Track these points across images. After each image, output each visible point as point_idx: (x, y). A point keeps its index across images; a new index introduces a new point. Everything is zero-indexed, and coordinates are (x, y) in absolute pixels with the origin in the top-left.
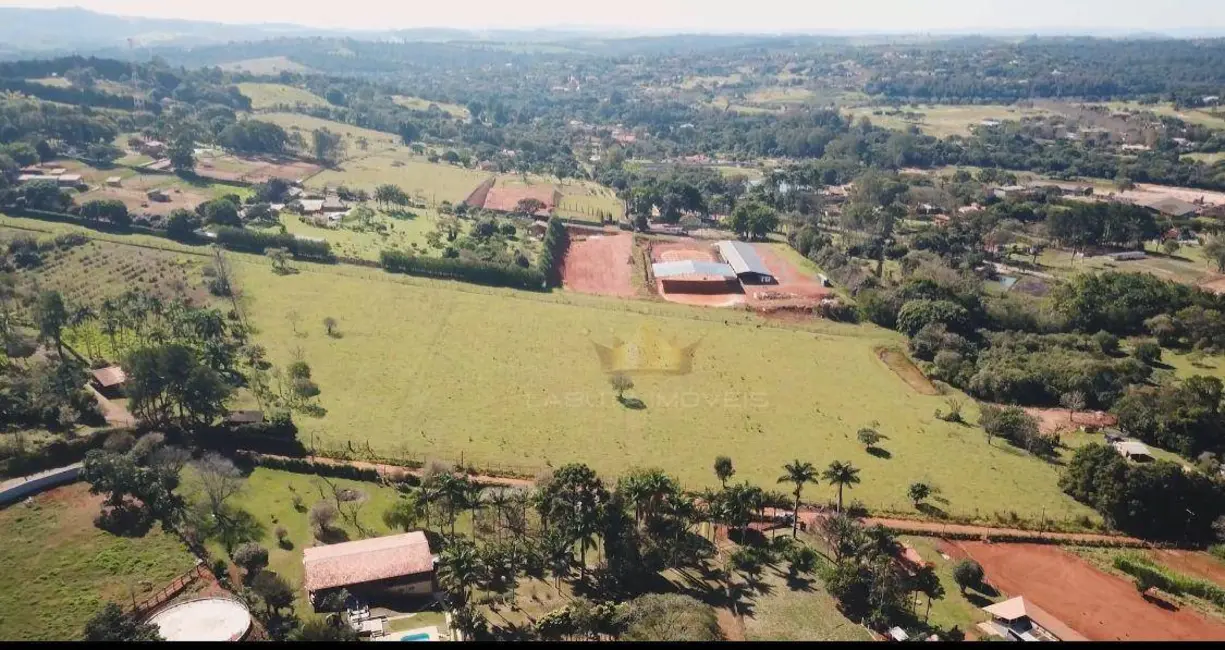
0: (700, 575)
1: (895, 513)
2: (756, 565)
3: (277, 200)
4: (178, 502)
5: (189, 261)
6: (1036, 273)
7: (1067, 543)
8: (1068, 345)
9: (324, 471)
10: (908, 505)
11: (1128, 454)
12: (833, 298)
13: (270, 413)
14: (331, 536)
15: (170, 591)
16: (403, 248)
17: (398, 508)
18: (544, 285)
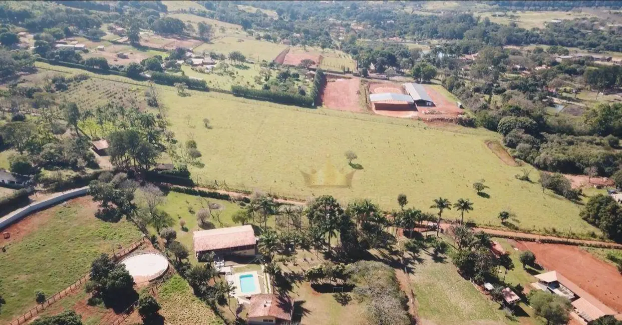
0: (388, 253)
1: (490, 226)
2: (417, 249)
3: (180, 59)
4: (133, 207)
5: (137, 89)
6: (576, 103)
7: (582, 245)
8: (591, 142)
9: (203, 194)
10: (498, 222)
11: (619, 200)
12: (464, 114)
13: (177, 165)
14: (206, 226)
15: (130, 249)
16: (243, 84)
17: (239, 213)
18: (313, 105)
